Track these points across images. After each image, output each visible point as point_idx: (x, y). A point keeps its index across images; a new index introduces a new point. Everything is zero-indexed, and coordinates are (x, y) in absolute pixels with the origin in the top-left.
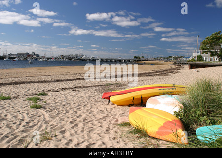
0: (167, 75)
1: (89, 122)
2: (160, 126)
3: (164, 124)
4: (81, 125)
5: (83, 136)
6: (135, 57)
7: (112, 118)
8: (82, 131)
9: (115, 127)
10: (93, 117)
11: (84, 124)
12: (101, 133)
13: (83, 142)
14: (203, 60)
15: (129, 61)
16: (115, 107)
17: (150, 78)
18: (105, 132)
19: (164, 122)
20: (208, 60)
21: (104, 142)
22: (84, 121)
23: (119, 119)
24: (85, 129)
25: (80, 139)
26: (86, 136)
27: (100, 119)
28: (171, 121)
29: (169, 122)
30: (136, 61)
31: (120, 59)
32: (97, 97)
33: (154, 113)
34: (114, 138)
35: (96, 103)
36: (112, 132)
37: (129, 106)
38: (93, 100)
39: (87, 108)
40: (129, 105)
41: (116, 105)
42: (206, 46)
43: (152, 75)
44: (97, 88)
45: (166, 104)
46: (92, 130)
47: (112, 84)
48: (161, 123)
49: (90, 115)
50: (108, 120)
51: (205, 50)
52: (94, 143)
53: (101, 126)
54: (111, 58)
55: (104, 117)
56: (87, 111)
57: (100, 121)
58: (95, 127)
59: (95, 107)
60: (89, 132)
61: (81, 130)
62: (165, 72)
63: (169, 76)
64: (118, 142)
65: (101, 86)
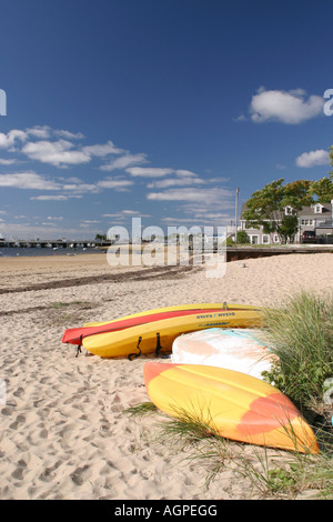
0: (182, 277)
1: (50, 406)
2: (244, 411)
3: (252, 405)
4: (32, 417)
5: (51, 447)
6: (99, 237)
7: (100, 391)
8: (44, 434)
9: (119, 417)
10: (53, 392)
11: (39, 413)
12: (93, 437)
13: (57, 465)
14: (248, 242)
15: (85, 245)
16: (96, 363)
17: (145, 284)
18: (103, 433)
19: (250, 400)
20: (260, 241)
21: (111, 460)
22: (36, 405)
23: (121, 395)
24: (47, 428)
25: (46, 456)
26: (57, 446)
27: (74, 397)
28: (265, 396)
29: (262, 399)
30: (100, 245)
31: (64, 241)
32: (41, 339)
33: (214, 378)
34: (133, 448)
35: (46, 355)
36: (118, 429)
37: (131, 359)
38: (37, 347)
39: (31, 370)
40: (131, 357)
41: (97, 358)
42: (253, 211)
43: (147, 278)
44: (33, 315)
45: (234, 353)
46: (66, 429)
47: (67, 305)
48: (245, 404)
49: (45, 387)
50: (95, 399)
51: (252, 220)
52: (86, 467)
53: (84, 417)
54: (43, 239)
55: (80, 391)
56: (34, 376)
57: (76, 402)
58: (70, 421)
59: (48, 364)
60: (61, 434)
61: (40, 430)
62: (173, 270)
63: (186, 280)
64: (145, 458)
65: (40, 308)
